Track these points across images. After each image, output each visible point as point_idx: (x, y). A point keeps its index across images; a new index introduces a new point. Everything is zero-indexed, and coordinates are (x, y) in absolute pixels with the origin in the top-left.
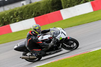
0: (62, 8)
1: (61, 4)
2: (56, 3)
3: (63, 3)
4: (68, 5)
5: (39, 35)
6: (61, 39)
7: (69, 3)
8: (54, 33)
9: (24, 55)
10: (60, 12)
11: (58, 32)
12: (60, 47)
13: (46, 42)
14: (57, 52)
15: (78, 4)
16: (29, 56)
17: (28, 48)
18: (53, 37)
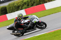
0: (7, 13)
1: (7, 11)
2: (4, 10)
3: (8, 10)
4: (11, 11)
5: (22, 20)
6: (35, 22)
7: (12, 10)
8: (31, 18)
9: (13, 32)
10: (6, 16)
11: (34, 18)
12: (35, 27)
13: (26, 24)
14: (33, 30)
15: (17, 11)
16: (16, 33)
17: (15, 28)
18: (31, 21)
